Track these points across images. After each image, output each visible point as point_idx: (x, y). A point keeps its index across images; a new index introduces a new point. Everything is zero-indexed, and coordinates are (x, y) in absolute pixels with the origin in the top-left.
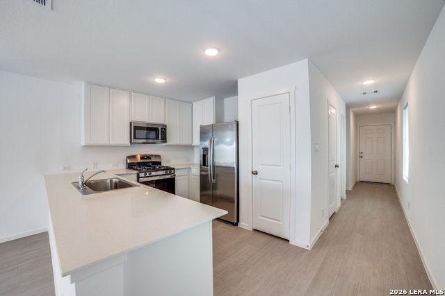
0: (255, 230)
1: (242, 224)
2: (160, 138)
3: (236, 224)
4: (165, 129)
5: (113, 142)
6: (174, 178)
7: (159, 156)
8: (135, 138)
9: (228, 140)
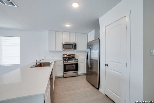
0: (106, 95)
1: (100, 89)
2: (73, 48)
3: (98, 89)
4: (75, 45)
5: (57, 50)
6: (78, 63)
7: (75, 55)
8: (64, 48)
9: (95, 48)
